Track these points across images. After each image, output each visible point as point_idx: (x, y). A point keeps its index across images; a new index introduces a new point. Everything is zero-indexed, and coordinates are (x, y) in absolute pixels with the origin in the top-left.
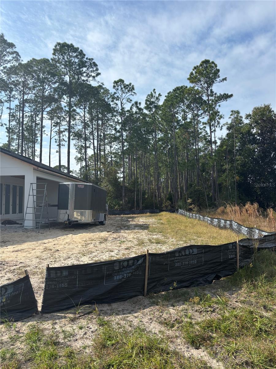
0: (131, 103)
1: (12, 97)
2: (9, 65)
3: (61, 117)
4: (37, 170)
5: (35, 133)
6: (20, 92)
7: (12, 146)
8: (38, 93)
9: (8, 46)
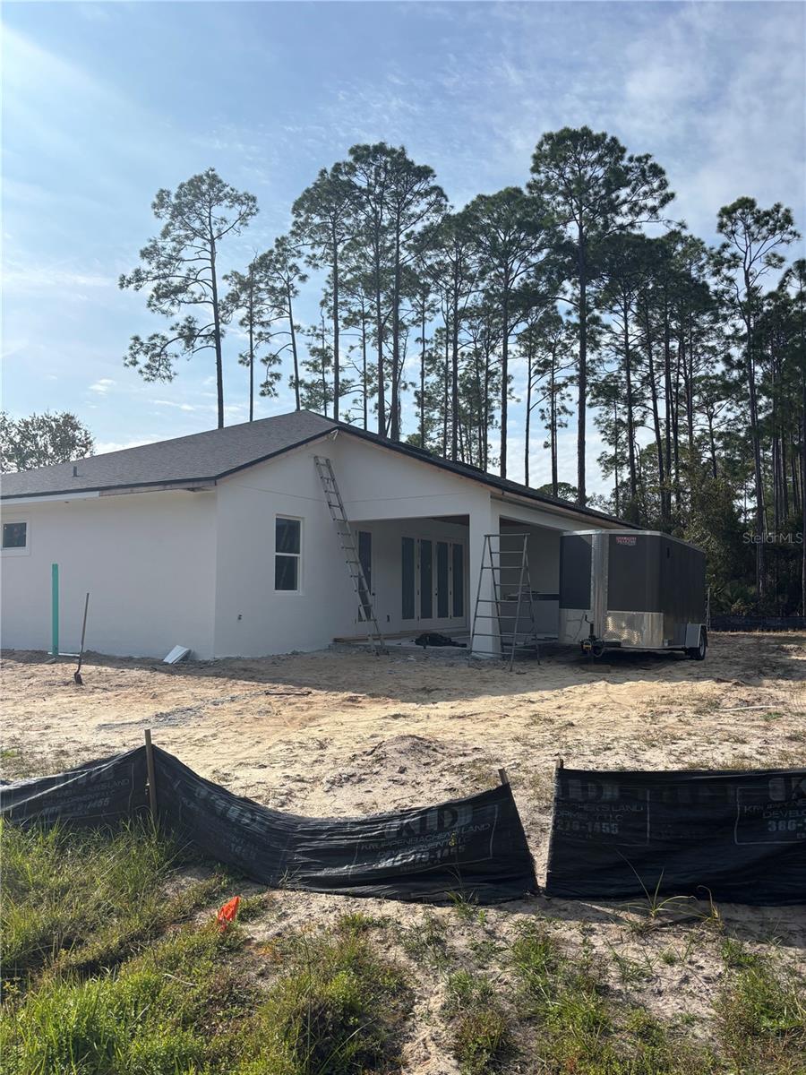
0: (781, 267)
1: (428, 310)
2: (418, 228)
3: (556, 344)
4: (501, 500)
5: (487, 400)
6: (448, 291)
7: (430, 439)
8: (492, 288)
9: (417, 176)
